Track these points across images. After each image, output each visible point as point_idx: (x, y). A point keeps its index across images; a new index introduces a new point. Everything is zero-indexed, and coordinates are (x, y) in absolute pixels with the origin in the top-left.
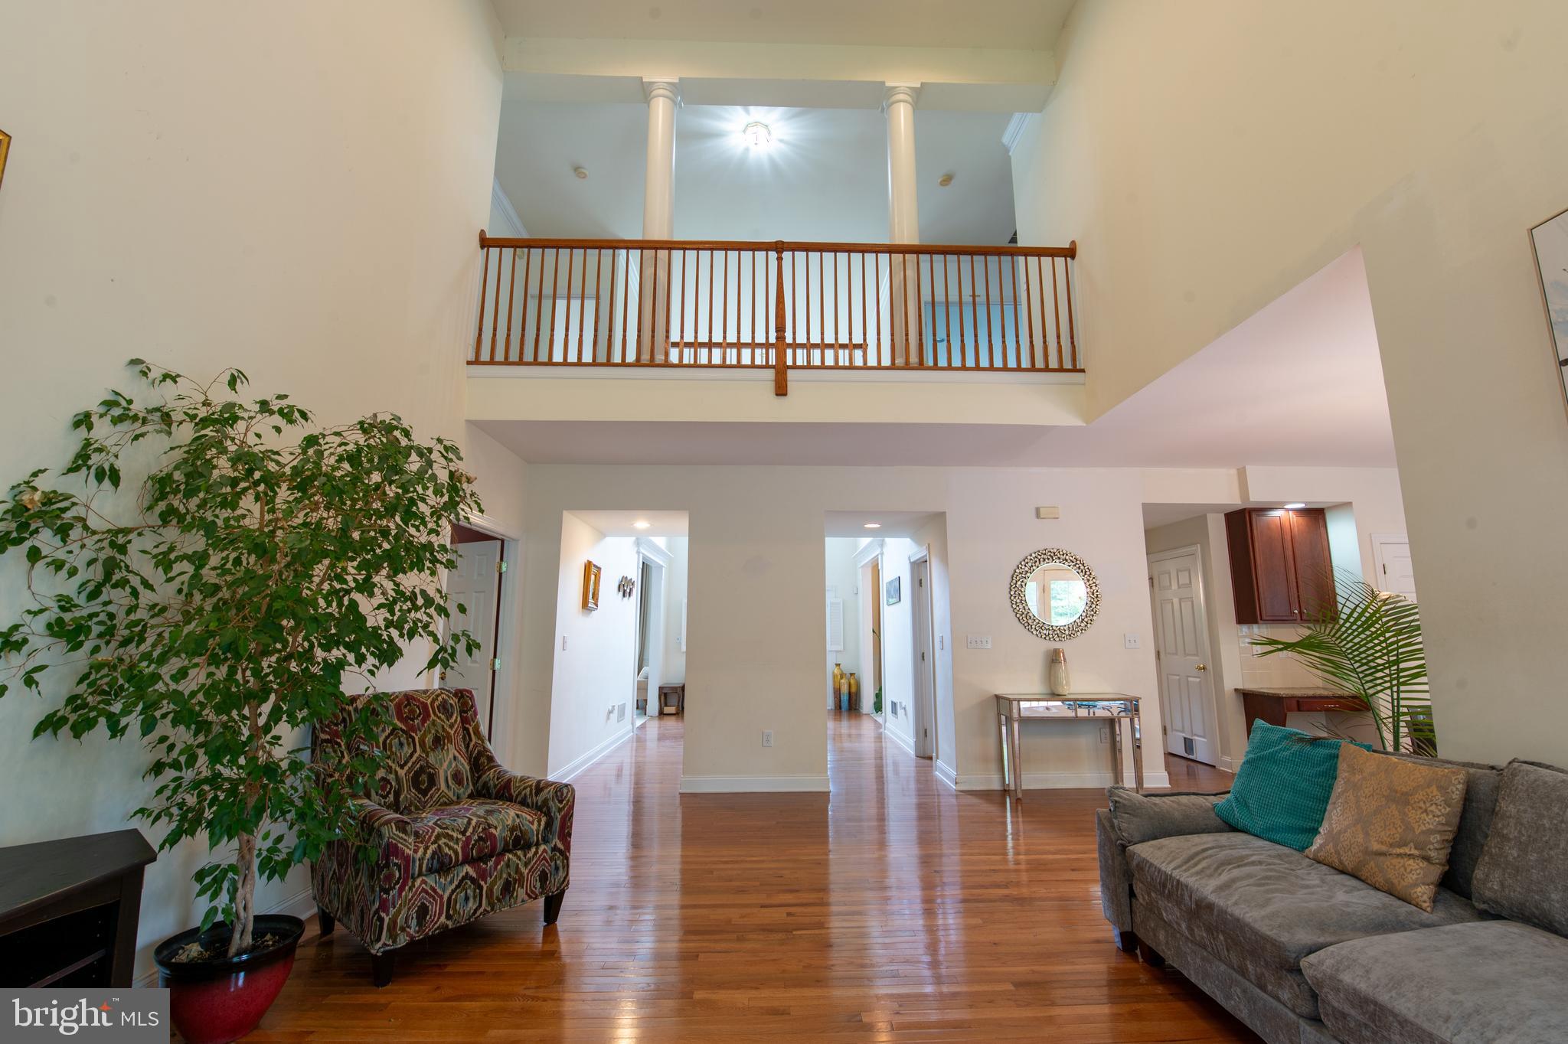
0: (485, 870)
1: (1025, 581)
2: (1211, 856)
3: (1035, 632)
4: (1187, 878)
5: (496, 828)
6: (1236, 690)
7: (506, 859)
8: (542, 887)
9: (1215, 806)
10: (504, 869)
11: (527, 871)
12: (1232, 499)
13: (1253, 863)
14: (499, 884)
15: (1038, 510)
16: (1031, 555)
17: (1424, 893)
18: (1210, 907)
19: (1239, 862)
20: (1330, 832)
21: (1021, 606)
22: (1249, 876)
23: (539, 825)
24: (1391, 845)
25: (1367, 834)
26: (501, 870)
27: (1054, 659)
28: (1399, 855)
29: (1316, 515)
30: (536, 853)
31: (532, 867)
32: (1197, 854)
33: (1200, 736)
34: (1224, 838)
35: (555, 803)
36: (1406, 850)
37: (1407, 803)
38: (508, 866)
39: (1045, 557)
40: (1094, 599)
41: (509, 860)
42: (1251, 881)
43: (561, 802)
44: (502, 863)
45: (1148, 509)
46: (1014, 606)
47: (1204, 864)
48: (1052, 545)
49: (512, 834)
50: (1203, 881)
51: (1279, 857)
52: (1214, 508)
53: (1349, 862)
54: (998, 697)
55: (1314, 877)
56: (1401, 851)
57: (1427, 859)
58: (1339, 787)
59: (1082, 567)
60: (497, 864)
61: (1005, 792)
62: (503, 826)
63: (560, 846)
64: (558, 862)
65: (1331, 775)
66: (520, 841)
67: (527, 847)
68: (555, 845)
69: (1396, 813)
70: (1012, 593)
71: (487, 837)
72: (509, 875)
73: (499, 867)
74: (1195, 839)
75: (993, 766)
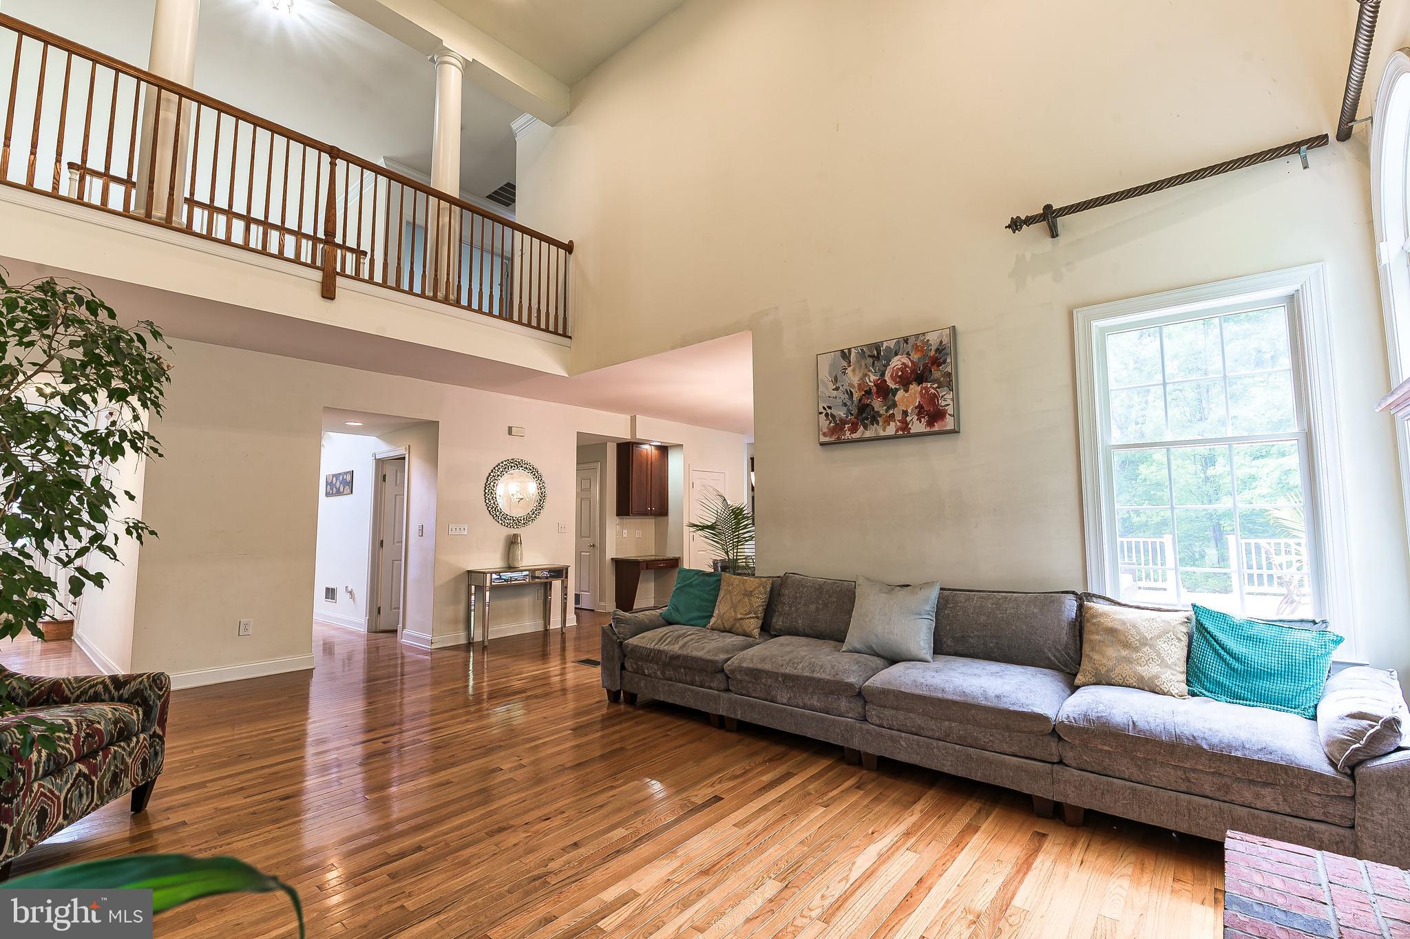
0: (95, 765)
1: (497, 482)
2: (670, 636)
3: (500, 522)
4: (663, 647)
5: (99, 723)
6: (612, 559)
7: (112, 751)
8: (143, 774)
9: (661, 614)
10: (112, 762)
11: (131, 760)
12: (625, 435)
13: (690, 635)
14: (109, 776)
15: (510, 429)
16: (502, 463)
17: (756, 632)
18: (678, 657)
19: (684, 635)
20: (719, 615)
21: (492, 502)
22: (692, 640)
23: (138, 715)
24: (746, 615)
25: (736, 612)
26: (110, 763)
27: (512, 543)
28: (749, 618)
29: (664, 450)
30: (138, 742)
31: (135, 757)
32: (663, 636)
33: (586, 592)
34: (671, 628)
35: (154, 691)
36: (751, 615)
37: (752, 595)
38: (115, 758)
39: (513, 465)
40: (542, 496)
41: (115, 751)
42: (694, 641)
43: (161, 689)
44: (110, 756)
45: (580, 435)
46: (487, 501)
47: (669, 640)
48: (518, 456)
49: (116, 727)
50: (672, 647)
51: (698, 630)
52: (611, 439)
53: (727, 626)
54: (469, 572)
55: (716, 635)
56: (748, 616)
57: (757, 618)
58: (722, 593)
59: (537, 474)
60: (105, 757)
61: (470, 645)
62: (105, 720)
63: (159, 732)
64: (157, 748)
65: (718, 589)
66: (123, 733)
67: (128, 739)
68: (155, 732)
69: (747, 600)
70: (487, 491)
71: (93, 733)
72: (116, 766)
73: (107, 760)
74: (659, 630)
75: (462, 626)
